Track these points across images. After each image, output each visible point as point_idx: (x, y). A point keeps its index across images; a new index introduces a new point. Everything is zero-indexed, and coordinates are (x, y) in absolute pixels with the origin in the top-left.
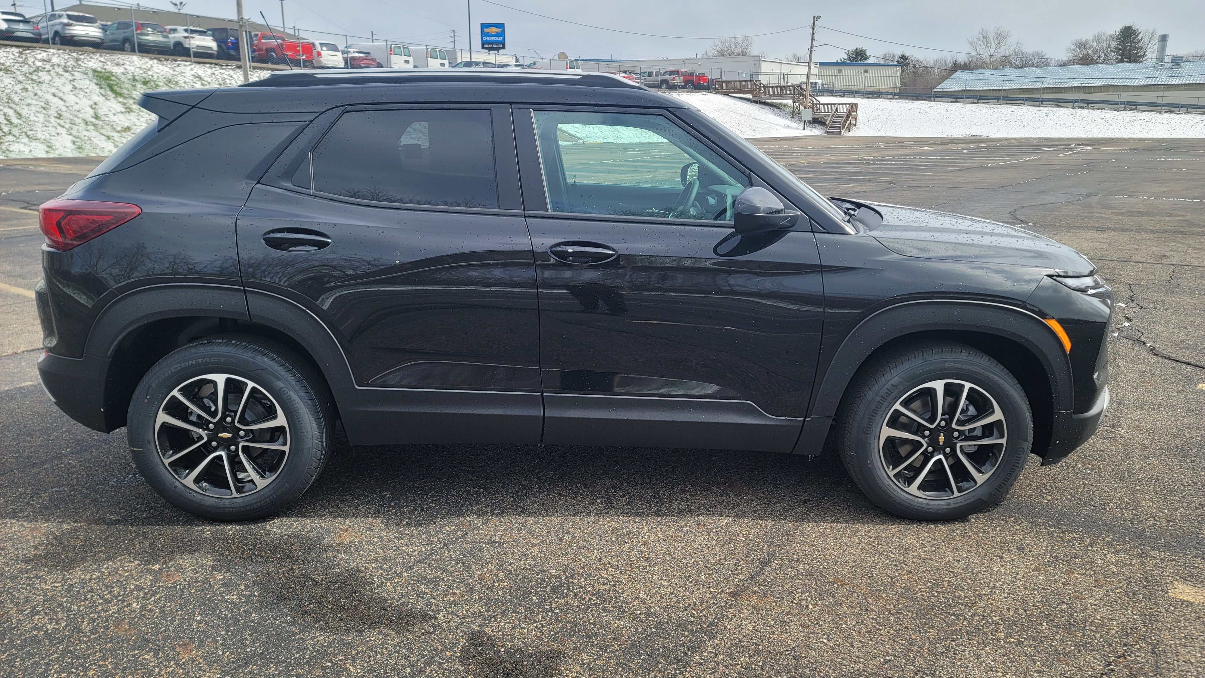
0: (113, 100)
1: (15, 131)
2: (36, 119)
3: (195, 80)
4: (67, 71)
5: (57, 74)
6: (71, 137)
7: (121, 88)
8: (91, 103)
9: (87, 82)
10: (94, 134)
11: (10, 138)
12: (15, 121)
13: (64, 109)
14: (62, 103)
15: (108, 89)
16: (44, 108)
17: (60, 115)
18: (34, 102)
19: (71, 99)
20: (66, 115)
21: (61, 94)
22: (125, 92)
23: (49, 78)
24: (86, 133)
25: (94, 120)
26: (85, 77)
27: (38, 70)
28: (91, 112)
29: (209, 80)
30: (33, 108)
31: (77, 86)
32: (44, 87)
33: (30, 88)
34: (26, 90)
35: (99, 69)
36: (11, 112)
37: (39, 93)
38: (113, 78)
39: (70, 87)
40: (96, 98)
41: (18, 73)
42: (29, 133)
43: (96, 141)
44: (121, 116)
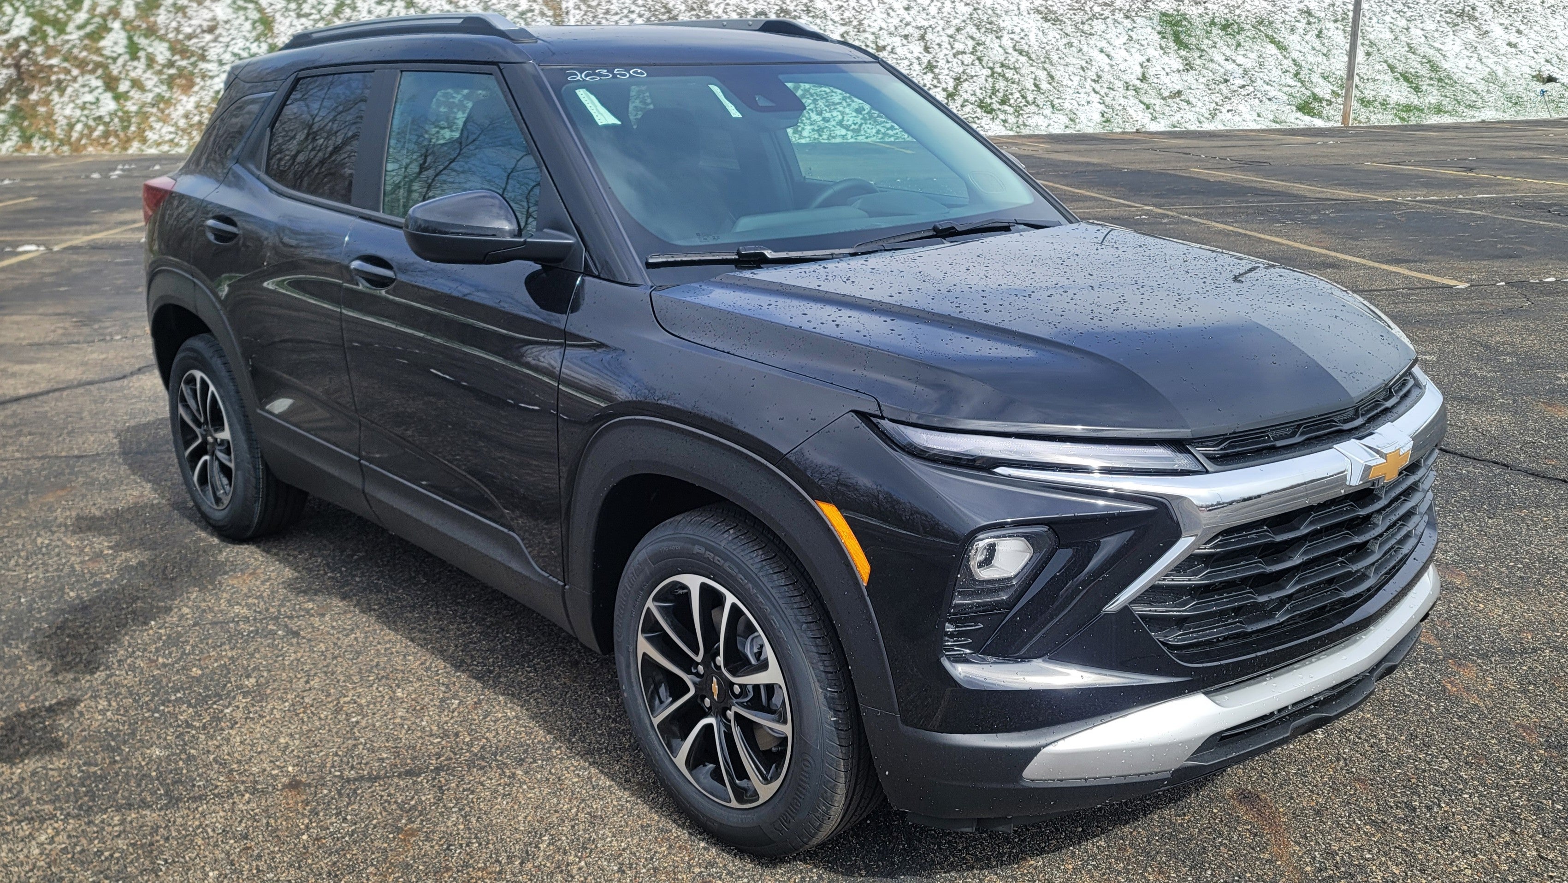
0: (1173, 55)
1: (1040, 101)
2: (1070, 83)
3: (1299, 18)
4: (1127, 17)
5: (1115, 20)
6: (1102, 107)
7: (1190, 35)
8: (1144, 59)
9: (1149, 29)
10: (1133, 101)
11: (1033, 108)
12: (1044, 86)
13: (1107, 68)
14: (1107, 60)
15: (1171, 39)
16: (1083, 68)
17: (1099, 77)
18: (1074, 61)
19: (1119, 55)
20: (1107, 77)
21: (1109, 49)
22: (1193, 41)
23: (1104, 27)
24: (1122, 101)
25: (1138, 83)
26: (1149, 23)
27: (1094, 17)
28: (1139, 71)
29: (1323, 15)
30: (1071, 69)
31: (1135, 37)
32: (1093, 41)
33: (1076, 42)
34: (1070, 45)
35: (1171, 12)
36: (1042, 75)
37: (1085, 48)
38: (1184, 23)
39: (1124, 38)
40: (1152, 52)
41: (1069, 22)
42: (1056, 102)
43: (1131, 111)
44: (1176, 76)
